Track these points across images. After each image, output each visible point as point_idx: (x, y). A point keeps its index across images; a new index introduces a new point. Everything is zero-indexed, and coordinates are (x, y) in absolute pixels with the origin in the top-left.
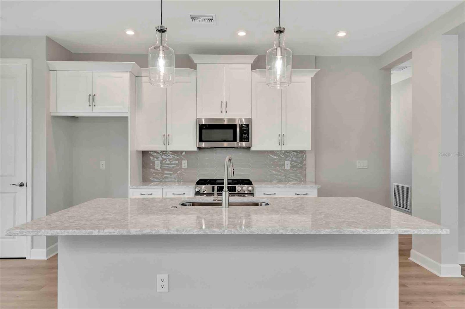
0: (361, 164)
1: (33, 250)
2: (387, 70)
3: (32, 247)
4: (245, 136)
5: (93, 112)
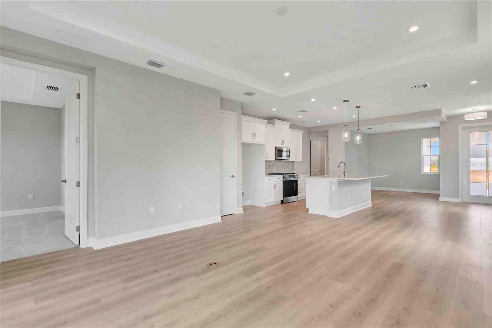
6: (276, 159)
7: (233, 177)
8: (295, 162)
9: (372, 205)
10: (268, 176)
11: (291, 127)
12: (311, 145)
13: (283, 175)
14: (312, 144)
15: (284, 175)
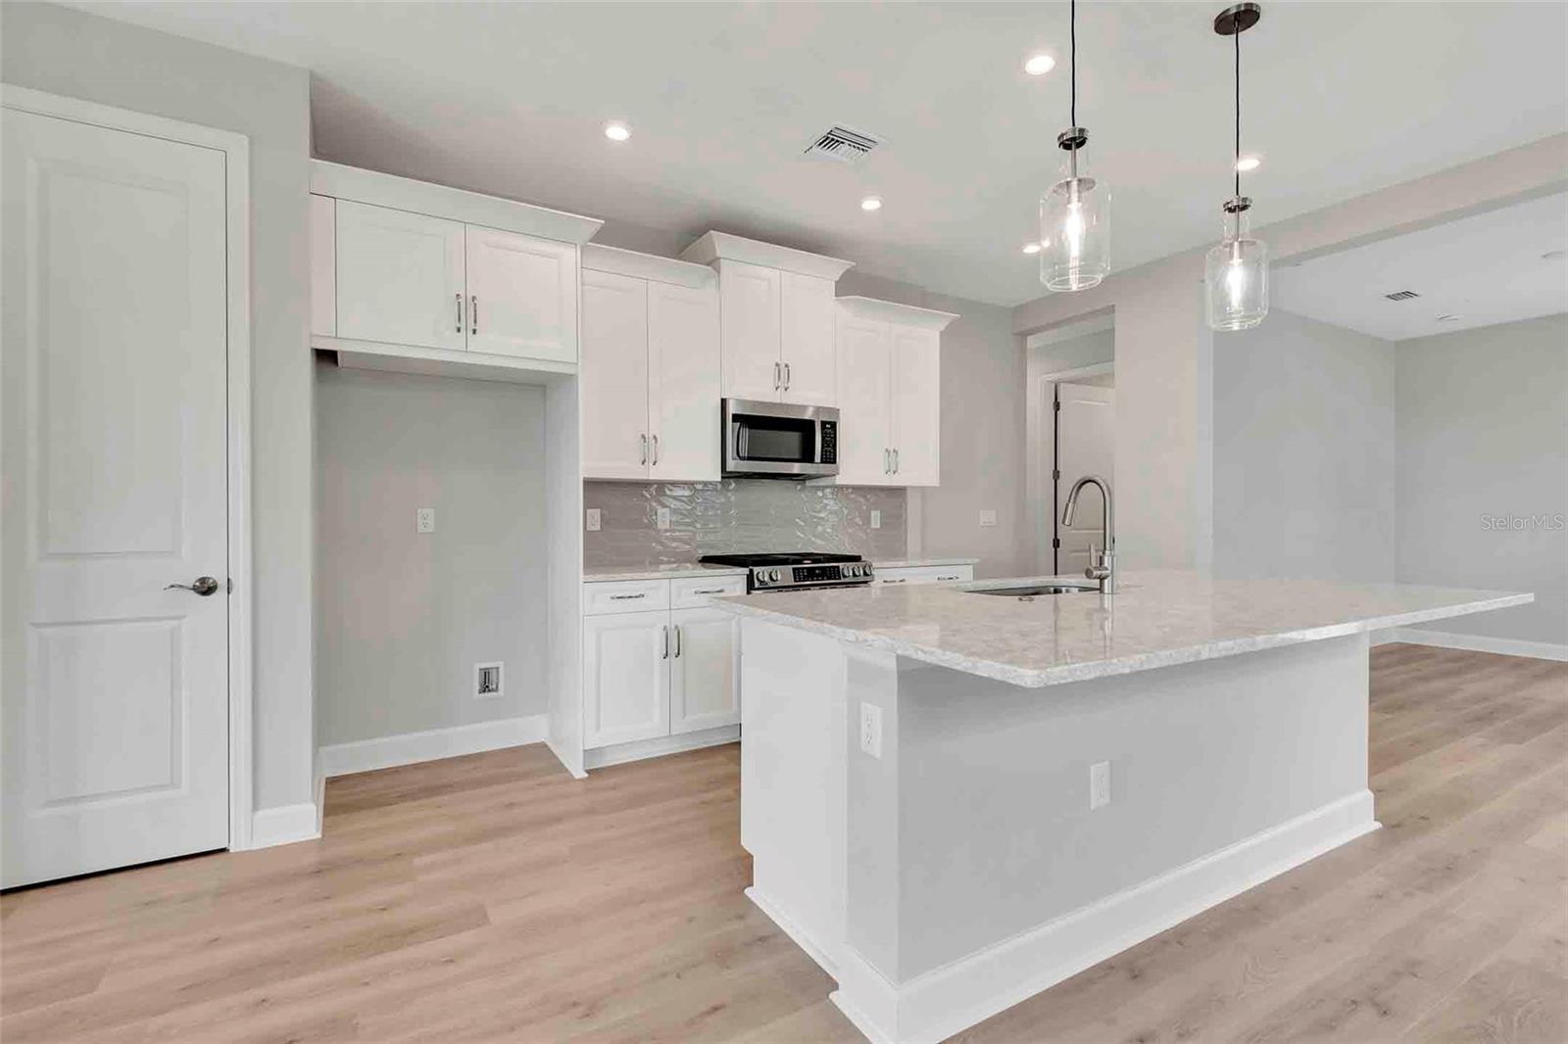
0: (987, 517)
1: (260, 813)
2: (1024, 335)
3: (255, 807)
4: (829, 449)
5: (466, 351)
6: (727, 475)
7: (206, 588)
8: (909, 492)
9: (1378, 825)
10: (701, 570)
11: (847, 286)
12: (1057, 406)
13: (746, 571)
14: (1061, 405)
15: (751, 571)
